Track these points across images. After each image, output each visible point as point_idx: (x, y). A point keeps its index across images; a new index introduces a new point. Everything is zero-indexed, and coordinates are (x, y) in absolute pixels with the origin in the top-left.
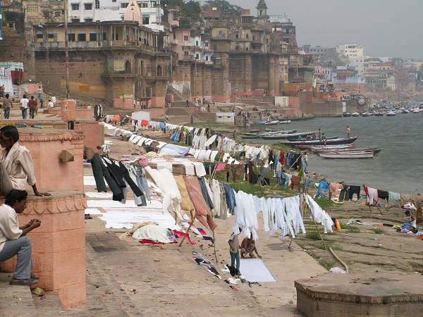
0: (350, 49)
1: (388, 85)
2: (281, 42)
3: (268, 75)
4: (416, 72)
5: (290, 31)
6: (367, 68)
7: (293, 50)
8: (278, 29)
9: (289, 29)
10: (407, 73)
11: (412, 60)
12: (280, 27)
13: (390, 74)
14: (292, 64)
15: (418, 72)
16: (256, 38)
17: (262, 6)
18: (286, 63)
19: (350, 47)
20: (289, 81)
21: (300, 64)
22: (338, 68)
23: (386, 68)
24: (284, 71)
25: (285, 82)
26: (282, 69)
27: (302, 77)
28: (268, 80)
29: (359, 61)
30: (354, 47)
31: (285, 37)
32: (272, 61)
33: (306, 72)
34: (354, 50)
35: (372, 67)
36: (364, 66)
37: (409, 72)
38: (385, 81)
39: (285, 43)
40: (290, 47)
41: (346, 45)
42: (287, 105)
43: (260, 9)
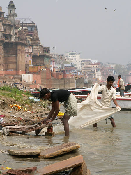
0: (72, 55)
1: (97, 76)
2: (26, 37)
3: (17, 59)
4: (113, 69)
5: (33, 29)
6: (83, 66)
7: (36, 42)
8: (24, 28)
9: (33, 27)
10: (107, 70)
11: (109, 63)
12: (26, 26)
13: (97, 70)
14: (35, 52)
15: (114, 69)
16: (7, 31)
17: (12, 6)
18: (30, 51)
19: (71, 54)
20: (33, 64)
21: (41, 52)
22: (65, 65)
23: (95, 66)
24: (29, 57)
25: (30, 66)
26: (28, 56)
27: (42, 62)
28: (16, 63)
29: (78, 62)
30: (74, 54)
31: (29, 34)
32: (20, 47)
33: (46, 59)
34: (74, 55)
35: (86, 65)
36: (82, 64)
37: (109, 69)
38: (95, 74)
39: (29, 37)
40: (33, 39)
41: (69, 53)
42: (31, 81)
43: (10, 9)
